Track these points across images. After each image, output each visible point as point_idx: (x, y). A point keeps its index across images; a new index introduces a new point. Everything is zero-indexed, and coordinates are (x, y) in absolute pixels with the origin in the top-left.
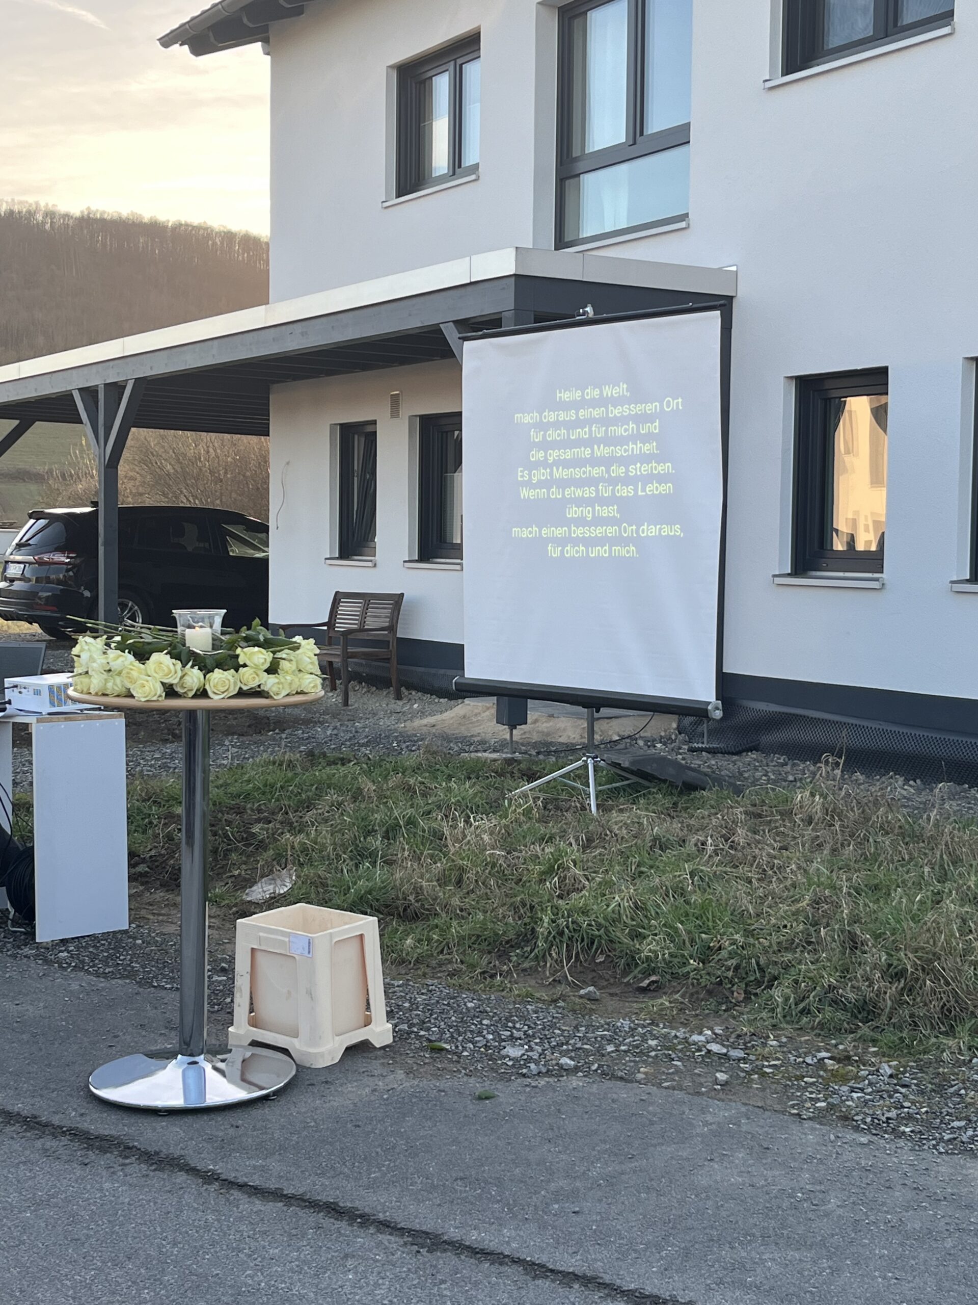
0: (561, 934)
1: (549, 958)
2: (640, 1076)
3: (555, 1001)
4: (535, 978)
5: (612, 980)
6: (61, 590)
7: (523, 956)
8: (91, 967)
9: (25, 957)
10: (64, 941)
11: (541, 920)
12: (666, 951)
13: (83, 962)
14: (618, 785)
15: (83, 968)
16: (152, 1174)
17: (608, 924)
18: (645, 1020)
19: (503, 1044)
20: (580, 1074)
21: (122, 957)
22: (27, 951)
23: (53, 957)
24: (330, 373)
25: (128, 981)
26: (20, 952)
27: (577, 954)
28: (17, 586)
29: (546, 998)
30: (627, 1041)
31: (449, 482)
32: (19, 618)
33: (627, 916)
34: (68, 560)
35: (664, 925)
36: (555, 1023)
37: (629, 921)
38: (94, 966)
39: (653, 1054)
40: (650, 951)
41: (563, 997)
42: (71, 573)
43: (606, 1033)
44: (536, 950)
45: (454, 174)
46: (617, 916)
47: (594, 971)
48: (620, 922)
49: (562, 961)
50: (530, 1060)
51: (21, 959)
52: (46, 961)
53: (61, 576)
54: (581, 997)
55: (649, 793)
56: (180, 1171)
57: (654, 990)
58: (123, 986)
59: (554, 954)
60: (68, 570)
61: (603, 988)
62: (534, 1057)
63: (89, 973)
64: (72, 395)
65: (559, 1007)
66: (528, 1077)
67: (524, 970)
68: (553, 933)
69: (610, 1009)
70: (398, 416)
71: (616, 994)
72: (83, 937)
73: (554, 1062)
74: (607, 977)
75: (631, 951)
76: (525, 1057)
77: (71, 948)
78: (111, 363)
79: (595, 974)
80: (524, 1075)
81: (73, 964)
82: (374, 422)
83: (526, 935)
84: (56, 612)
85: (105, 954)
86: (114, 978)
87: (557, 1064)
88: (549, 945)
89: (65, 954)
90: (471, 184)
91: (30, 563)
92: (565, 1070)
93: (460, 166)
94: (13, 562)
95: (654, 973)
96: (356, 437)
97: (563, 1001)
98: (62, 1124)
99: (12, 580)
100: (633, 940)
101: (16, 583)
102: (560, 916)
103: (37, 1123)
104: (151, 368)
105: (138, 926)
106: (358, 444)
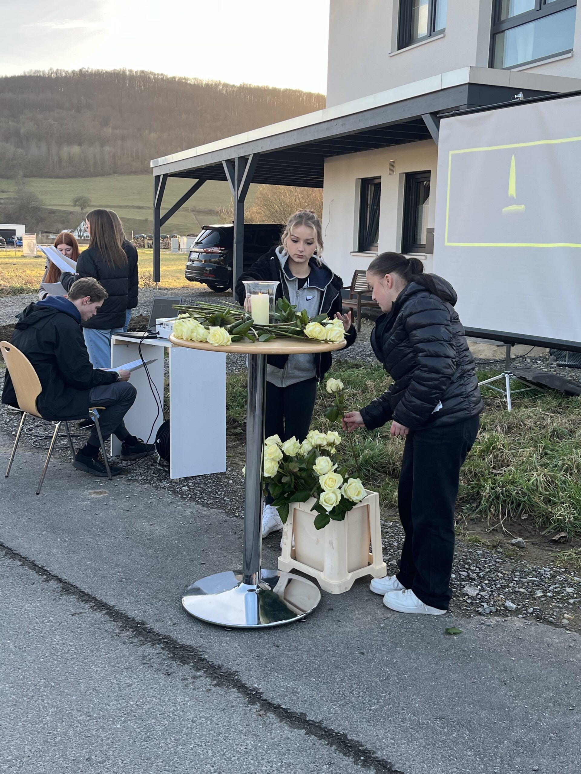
0: (498, 497)
1: (489, 513)
2: (565, 622)
3: (495, 547)
4: (481, 526)
5: (533, 533)
6: (217, 267)
7: (471, 509)
8: (200, 499)
9: (163, 488)
10: (187, 479)
11: (484, 487)
12: (572, 516)
13: (195, 494)
14: (523, 390)
15: (195, 499)
16: (213, 689)
17: (530, 494)
18: (560, 568)
19: (463, 583)
20: (520, 616)
21: (219, 493)
22: (165, 484)
23: (178, 490)
24: (357, 150)
25: (220, 511)
26: (161, 484)
27: (509, 511)
28: (196, 264)
29: (489, 544)
30: (551, 588)
31: (420, 210)
32: (196, 280)
33: (542, 487)
34: (220, 251)
35: (569, 497)
36: (498, 567)
37: (543, 491)
38: (202, 498)
39: (572, 601)
40: (560, 515)
41: (500, 544)
42: (222, 258)
43: (534, 579)
44: (481, 507)
45: (430, 35)
46: (535, 488)
47: (520, 525)
48: (537, 491)
49: (498, 516)
50: (482, 599)
51: (160, 490)
52: (175, 493)
53: (217, 259)
54: (513, 545)
55: (544, 396)
56: (233, 687)
57: (563, 543)
58: (217, 514)
59: (493, 511)
60: (220, 257)
61: (528, 538)
62: (486, 597)
63: (197, 502)
64: (222, 164)
65: (499, 552)
66: (483, 615)
67: (472, 520)
68: (493, 497)
69: (534, 556)
70: (393, 173)
71: (537, 544)
72: (199, 476)
73: (500, 603)
74: (530, 530)
75: (546, 513)
76: (479, 596)
77: (190, 484)
78: (242, 146)
79: (520, 527)
80: (480, 614)
81: (190, 496)
82: (380, 177)
83: (473, 496)
84: (214, 278)
85: (210, 490)
86: (213, 508)
87: (503, 605)
88: (489, 504)
89: (186, 488)
90: (441, 39)
91: (202, 253)
92: (509, 610)
93: (434, 31)
94: (194, 252)
95: (563, 531)
96: (370, 185)
97: (502, 547)
98: (160, 632)
99: (193, 261)
100: (546, 504)
101: (195, 262)
102: (497, 485)
103: (144, 629)
104: (262, 148)
105: (232, 470)
106: (371, 189)
